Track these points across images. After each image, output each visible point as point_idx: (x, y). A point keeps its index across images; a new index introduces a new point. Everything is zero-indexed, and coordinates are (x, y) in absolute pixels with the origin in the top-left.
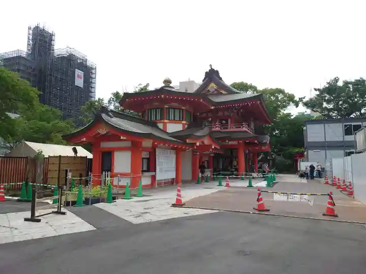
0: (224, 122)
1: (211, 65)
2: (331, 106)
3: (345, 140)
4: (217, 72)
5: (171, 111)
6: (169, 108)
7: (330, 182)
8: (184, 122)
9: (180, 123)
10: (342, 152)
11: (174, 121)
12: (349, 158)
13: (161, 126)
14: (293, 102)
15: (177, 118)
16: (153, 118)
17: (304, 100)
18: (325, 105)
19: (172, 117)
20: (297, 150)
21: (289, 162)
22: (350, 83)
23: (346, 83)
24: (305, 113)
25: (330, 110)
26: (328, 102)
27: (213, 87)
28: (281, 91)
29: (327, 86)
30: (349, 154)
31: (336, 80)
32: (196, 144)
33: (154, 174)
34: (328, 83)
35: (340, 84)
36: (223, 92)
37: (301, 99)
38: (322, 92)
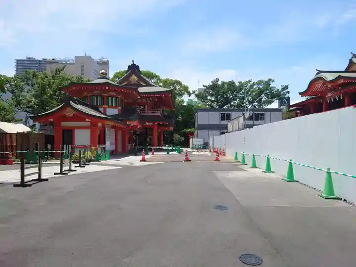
0: (142, 107)
1: (133, 61)
2: (213, 99)
3: (221, 123)
4: (138, 67)
5: (110, 99)
6: (108, 97)
7: (212, 151)
8: (120, 108)
9: (117, 108)
10: (218, 132)
11: (112, 107)
12: (223, 135)
13: (101, 109)
14: (187, 93)
15: (114, 104)
16: (95, 103)
17: (196, 93)
18: (209, 98)
19: (110, 104)
20: (189, 130)
21: (183, 139)
22: (226, 83)
23: (223, 83)
24: (194, 100)
25: (212, 102)
26: (212, 95)
27: (134, 79)
28: (179, 83)
29: (211, 84)
30: (223, 133)
31: (217, 80)
32: (131, 125)
33: (104, 146)
34: (212, 82)
35: (219, 83)
36: (144, 84)
37: (194, 92)
38: (207, 88)
